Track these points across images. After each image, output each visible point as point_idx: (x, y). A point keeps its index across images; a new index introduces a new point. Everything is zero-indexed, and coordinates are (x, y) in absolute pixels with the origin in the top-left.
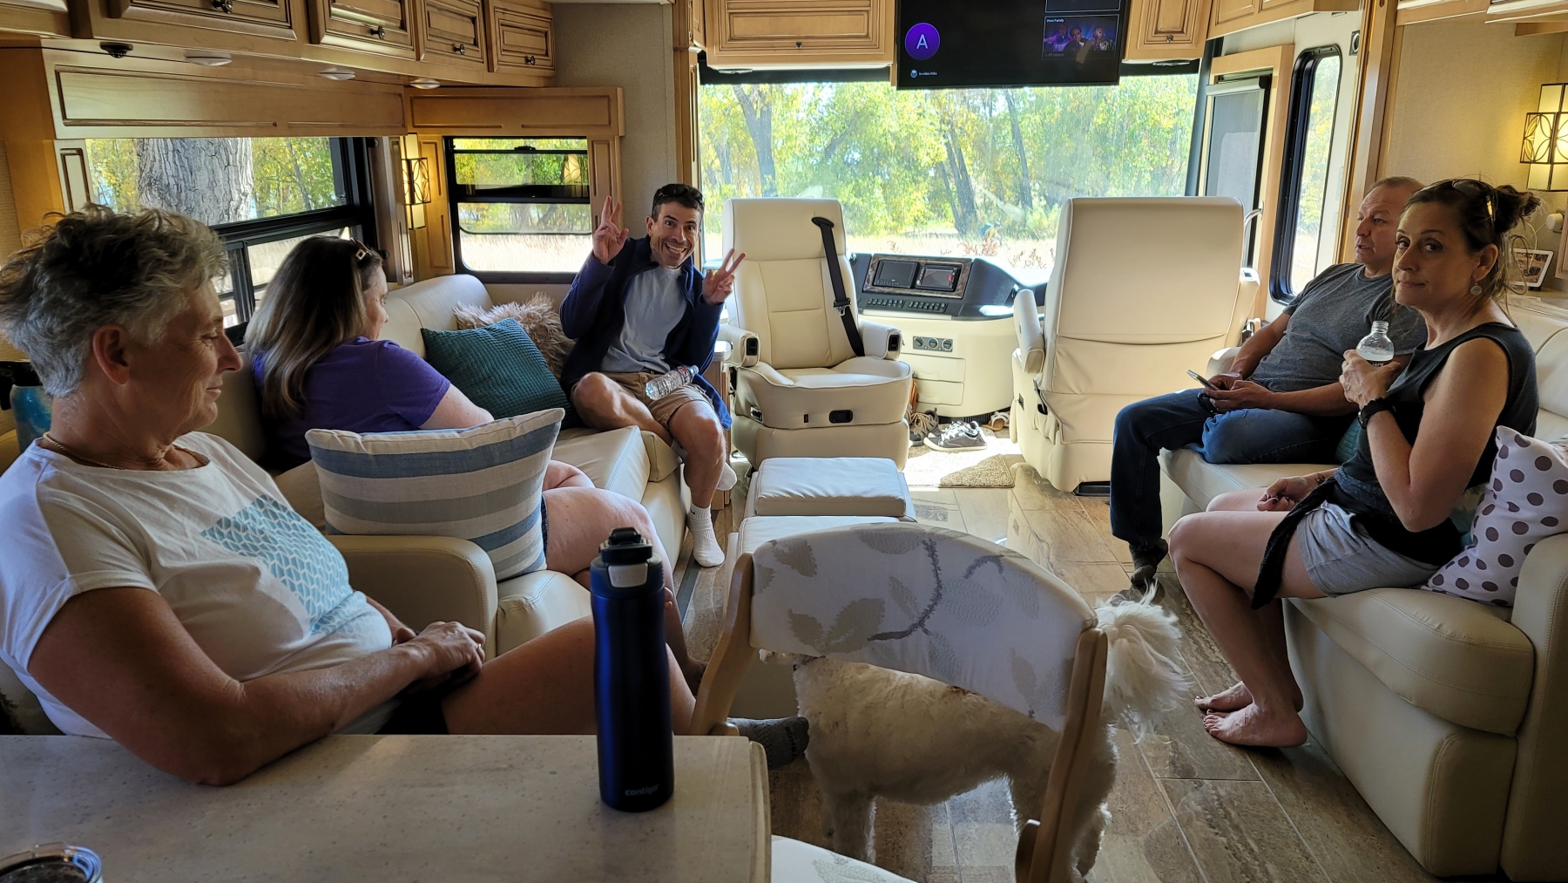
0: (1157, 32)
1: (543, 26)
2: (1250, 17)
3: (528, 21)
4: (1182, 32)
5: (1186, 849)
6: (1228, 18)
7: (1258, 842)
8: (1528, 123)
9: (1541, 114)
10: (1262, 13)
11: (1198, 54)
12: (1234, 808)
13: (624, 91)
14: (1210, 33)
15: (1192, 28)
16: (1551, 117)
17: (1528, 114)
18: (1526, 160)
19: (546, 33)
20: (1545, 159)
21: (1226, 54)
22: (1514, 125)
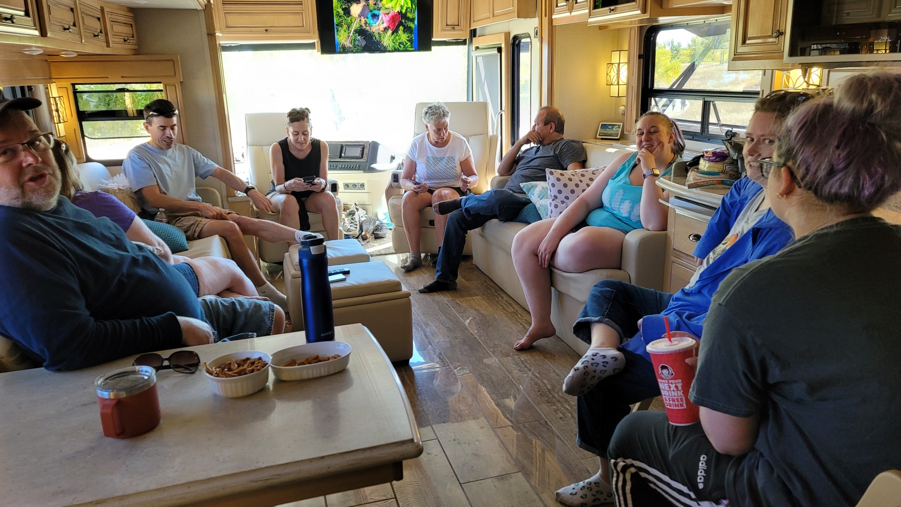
0: (447, 25)
1: (130, 21)
2: (489, 19)
3: (123, 18)
4: (458, 25)
5: (512, 381)
6: (478, 19)
7: (539, 373)
8: (608, 68)
9: (612, 64)
10: (494, 17)
11: (467, 36)
12: (528, 364)
13: (180, 57)
14: (471, 26)
15: (462, 23)
16: (616, 65)
17: (608, 64)
18: (609, 84)
19: (131, 25)
20: (616, 83)
21: (479, 36)
22: (603, 68)
